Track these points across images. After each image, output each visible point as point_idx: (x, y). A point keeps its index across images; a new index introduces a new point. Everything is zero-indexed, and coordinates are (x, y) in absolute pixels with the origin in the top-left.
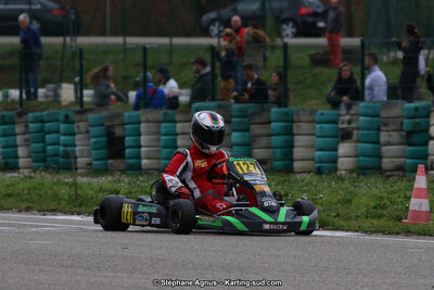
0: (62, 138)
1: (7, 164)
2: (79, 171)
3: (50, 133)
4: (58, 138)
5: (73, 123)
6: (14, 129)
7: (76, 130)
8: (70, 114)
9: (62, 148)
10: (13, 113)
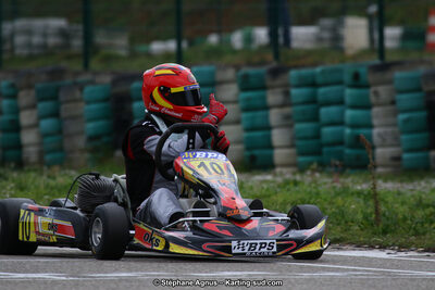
0: (349, 114)
1: (253, 158)
2: (380, 170)
3: (328, 104)
4: (342, 114)
5: (367, 86)
6: (264, 98)
7: (373, 99)
8: (363, 71)
9: (348, 131)
10: (263, 70)
